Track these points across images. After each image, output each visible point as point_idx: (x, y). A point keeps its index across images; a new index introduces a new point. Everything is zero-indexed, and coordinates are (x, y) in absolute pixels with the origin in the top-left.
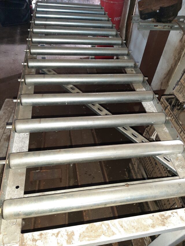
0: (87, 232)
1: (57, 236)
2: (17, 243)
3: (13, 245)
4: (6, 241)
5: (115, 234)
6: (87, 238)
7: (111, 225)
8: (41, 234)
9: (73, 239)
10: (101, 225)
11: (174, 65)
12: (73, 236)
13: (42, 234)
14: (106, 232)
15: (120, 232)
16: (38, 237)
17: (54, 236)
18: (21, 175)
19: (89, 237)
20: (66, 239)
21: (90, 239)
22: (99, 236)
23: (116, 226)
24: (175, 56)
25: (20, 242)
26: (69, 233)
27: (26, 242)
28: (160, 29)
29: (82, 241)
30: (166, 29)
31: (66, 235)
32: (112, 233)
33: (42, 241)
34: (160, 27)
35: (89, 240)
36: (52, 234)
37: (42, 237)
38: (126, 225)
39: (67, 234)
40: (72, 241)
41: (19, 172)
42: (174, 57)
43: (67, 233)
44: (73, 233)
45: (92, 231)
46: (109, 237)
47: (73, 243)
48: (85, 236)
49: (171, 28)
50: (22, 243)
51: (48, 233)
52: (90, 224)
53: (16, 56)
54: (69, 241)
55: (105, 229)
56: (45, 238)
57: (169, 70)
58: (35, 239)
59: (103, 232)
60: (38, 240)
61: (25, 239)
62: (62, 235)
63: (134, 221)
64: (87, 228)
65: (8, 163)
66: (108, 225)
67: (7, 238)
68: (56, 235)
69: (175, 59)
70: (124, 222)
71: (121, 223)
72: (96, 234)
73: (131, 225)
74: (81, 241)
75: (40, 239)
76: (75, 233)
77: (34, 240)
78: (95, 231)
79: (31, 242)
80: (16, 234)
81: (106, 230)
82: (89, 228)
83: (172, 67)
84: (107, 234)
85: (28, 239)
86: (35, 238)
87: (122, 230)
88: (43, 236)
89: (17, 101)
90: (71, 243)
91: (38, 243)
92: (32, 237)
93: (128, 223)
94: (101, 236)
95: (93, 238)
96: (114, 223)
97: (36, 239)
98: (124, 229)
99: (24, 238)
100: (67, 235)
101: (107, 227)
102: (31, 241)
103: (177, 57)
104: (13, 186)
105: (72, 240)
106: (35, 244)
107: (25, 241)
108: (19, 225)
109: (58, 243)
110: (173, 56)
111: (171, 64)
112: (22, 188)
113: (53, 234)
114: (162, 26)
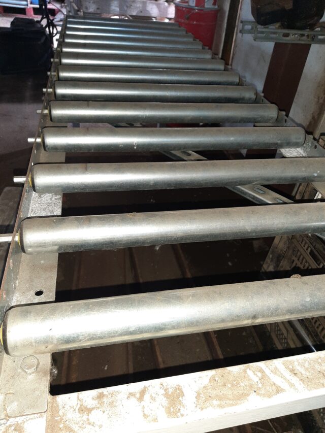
0: (214, 389)
1: (141, 399)
2: (41, 416)
3: (30, 420)
4: (13, 411)
5: (282, 390)
6: (215, 402)
7: (267, 372)
8: (101, 396)
9: (181, 403)
10: (245, 372)
11: (317, 113)
12: (180, 398)
13: (104, 395)
14: (260, 385)
15: (292, 385)
16: (95, 403)
17: (133, 400)
18: (46, 269)
19: (220, 398)
20: (164, 405)
21: (223, 403)
22: (244, 396)
23: (280, 372)
24: (319, 97)
25: (49, 413)
26: (171, 391)
27: (64, 414)
28: (294, 40)
29: (204, 410)
30: (304, 41)
31: (163, 397)
32: (274, 388)
33: (104, 412)
34: (293, 37)
35: (221, 406)
36: (128, 393)
37: (103, 402)
38: (302, 370)
39: (164, 393)
40: (179, 409)
41: (43, 264)
42: (316, 100)
43: (165, 390)
44: (179, 392)
45: (224, 385)
46: (269, 396)
47: (182, 415)
48: (210, 396)
49: (313, 39)
50: (53, 416)
51: (119, 392)
52: (217, 370)
53: (26, 120)
54: (172, 410)
55: (255, 379)
56: (112, 404)
57: (308, 124)
58: (86, 408)
59: (251, 386)
60: (93, 409)
61: (60, 407)
62: (153, 395)
63: (320, 361)
64: (213, 379)
65: (17, 238)
66: (261, 371)
67: (16, 403)
68: (138, 395)
69: (318, 102)
70: (296, 363)
71: (291, 367)
72: (236, 392)
73: (314, 369)
74: (202, 409)
75: (98, 408)
76: (184, 390)
77: (85, 410)
78: (233, 385)
79: (78, 415)
80: (37, 393)
81: (259, 382)
82: (217, 379)
83: (313, 117)
84: (263, 392)
85: (67, 407)
86: (85, 404)
87: (295, 380)
88: (105, 400)
89: (36, 140)
90: (179, 414)
91: (95, 416)
92: (79, 402)
93: (306, 365)
94: (248, 395)
95: (231, 402)
96: (273, 366)
97: (88, 407)
98: (301, 380)
99: (58, 406)
100: (166, 395)
101: (260, 374)
102: (77, 411)
103: (322, 98)
104: (29, 289)
105: (179, 407)
106: (86, 420)
107: (61, 413)
108: (45, 373)
109: (145, 416)
110: (314, 97)
111: (312, 112)
112: (51, 294)
113: (130, 394)
114: (296, 36)
